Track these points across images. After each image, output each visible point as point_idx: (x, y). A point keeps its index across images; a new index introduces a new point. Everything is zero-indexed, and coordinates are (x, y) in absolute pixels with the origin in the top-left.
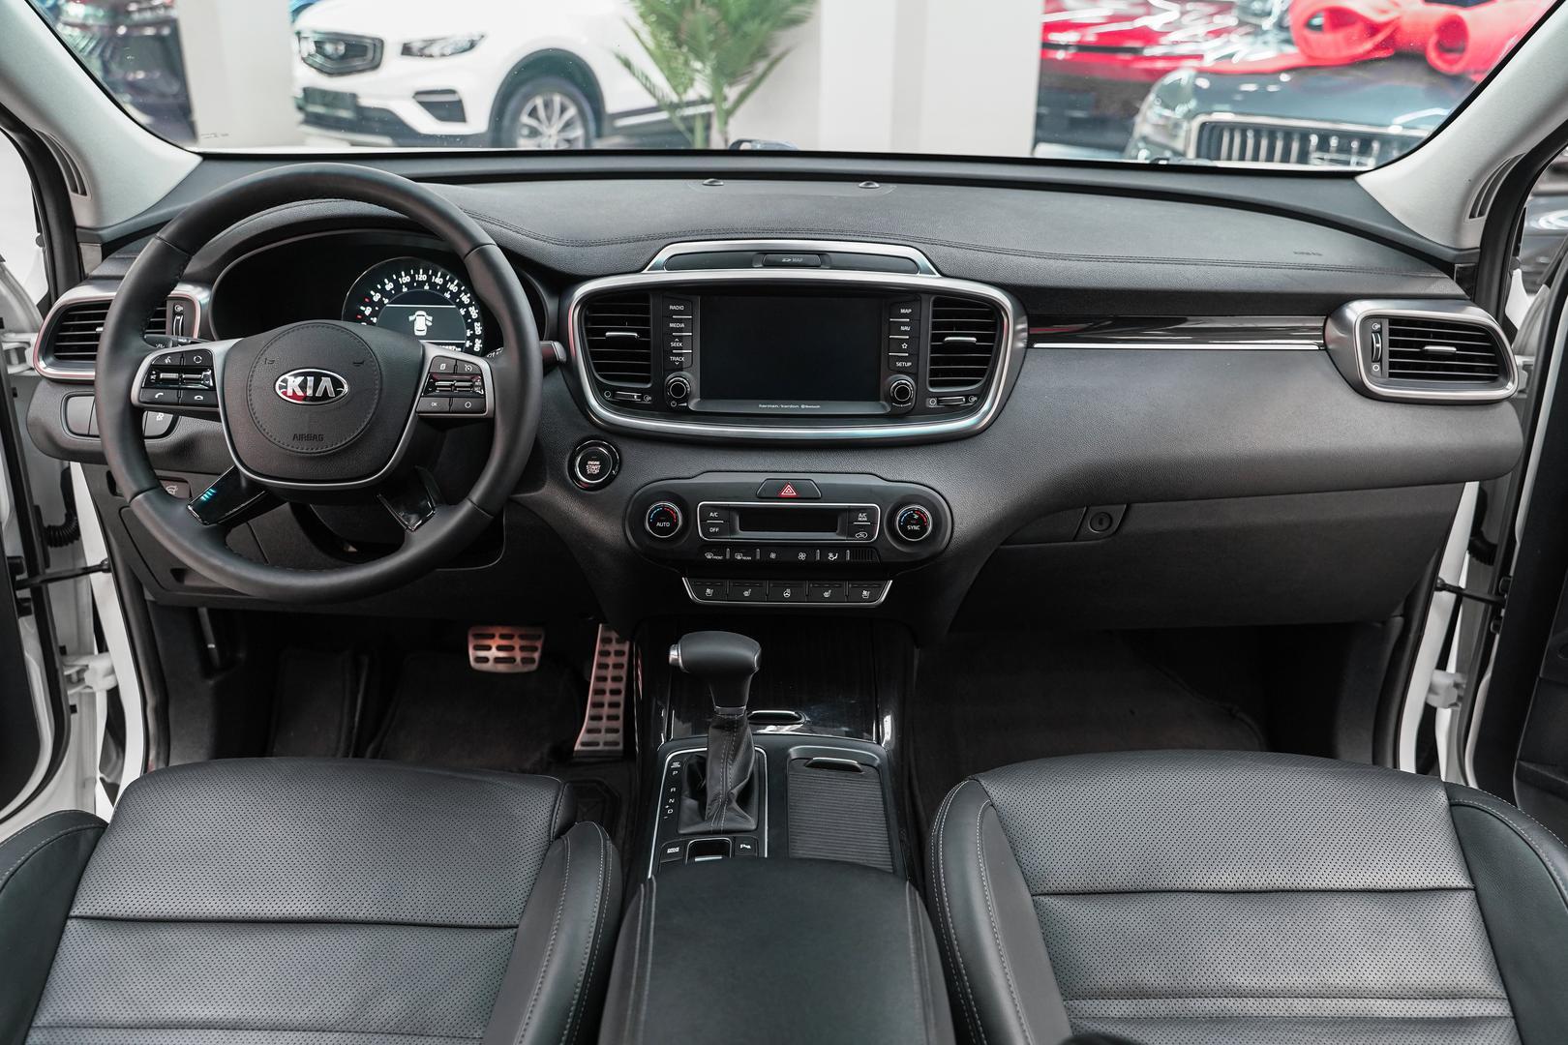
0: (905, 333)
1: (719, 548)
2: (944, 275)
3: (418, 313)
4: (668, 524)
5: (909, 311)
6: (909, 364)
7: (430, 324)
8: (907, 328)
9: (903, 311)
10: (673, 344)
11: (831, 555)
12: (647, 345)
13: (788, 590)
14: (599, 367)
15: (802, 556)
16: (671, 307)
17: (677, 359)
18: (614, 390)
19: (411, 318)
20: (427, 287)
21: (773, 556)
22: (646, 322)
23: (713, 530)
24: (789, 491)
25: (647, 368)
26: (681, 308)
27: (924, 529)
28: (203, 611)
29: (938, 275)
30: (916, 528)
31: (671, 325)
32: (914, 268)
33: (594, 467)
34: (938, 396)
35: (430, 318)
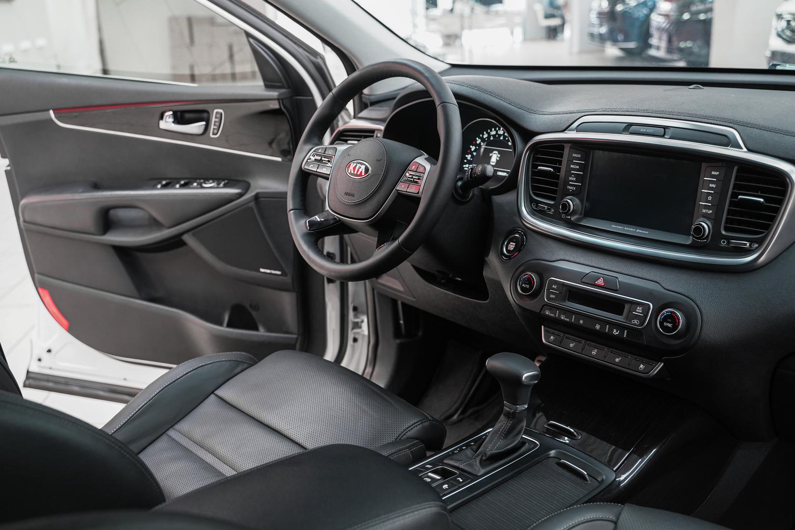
0: (711, 189)
1: (552, 308)
2: (750, 150)
3: (494, 152)
4: (528, 286)
5: (717, 173)
6: (711, 212)
7: (498, 159)
8: (714, 186)
9: (713, 173)
10: (571, 178)
11: (615, 331)
12: (558, 177)
13: (596, 350)
14: (534, 188)
15: (598, 327)
16: (574, 155)
17: (571, 188)
18: (538, 202)
19: (491, 155)
20: (502, 138)
21: (581, 322)
22: (560, 163)
23: (552, 296)
24: (600, 282)
25: (555, 192)
26: (579, 156)
27: (675, 326)
28: (399, 303)
29: (745, 149)
30: (670, 325)
31: (572, 166)
32: (727, 141)
33: (512, 246)
34: (728, 239)
35: (499, 156)
